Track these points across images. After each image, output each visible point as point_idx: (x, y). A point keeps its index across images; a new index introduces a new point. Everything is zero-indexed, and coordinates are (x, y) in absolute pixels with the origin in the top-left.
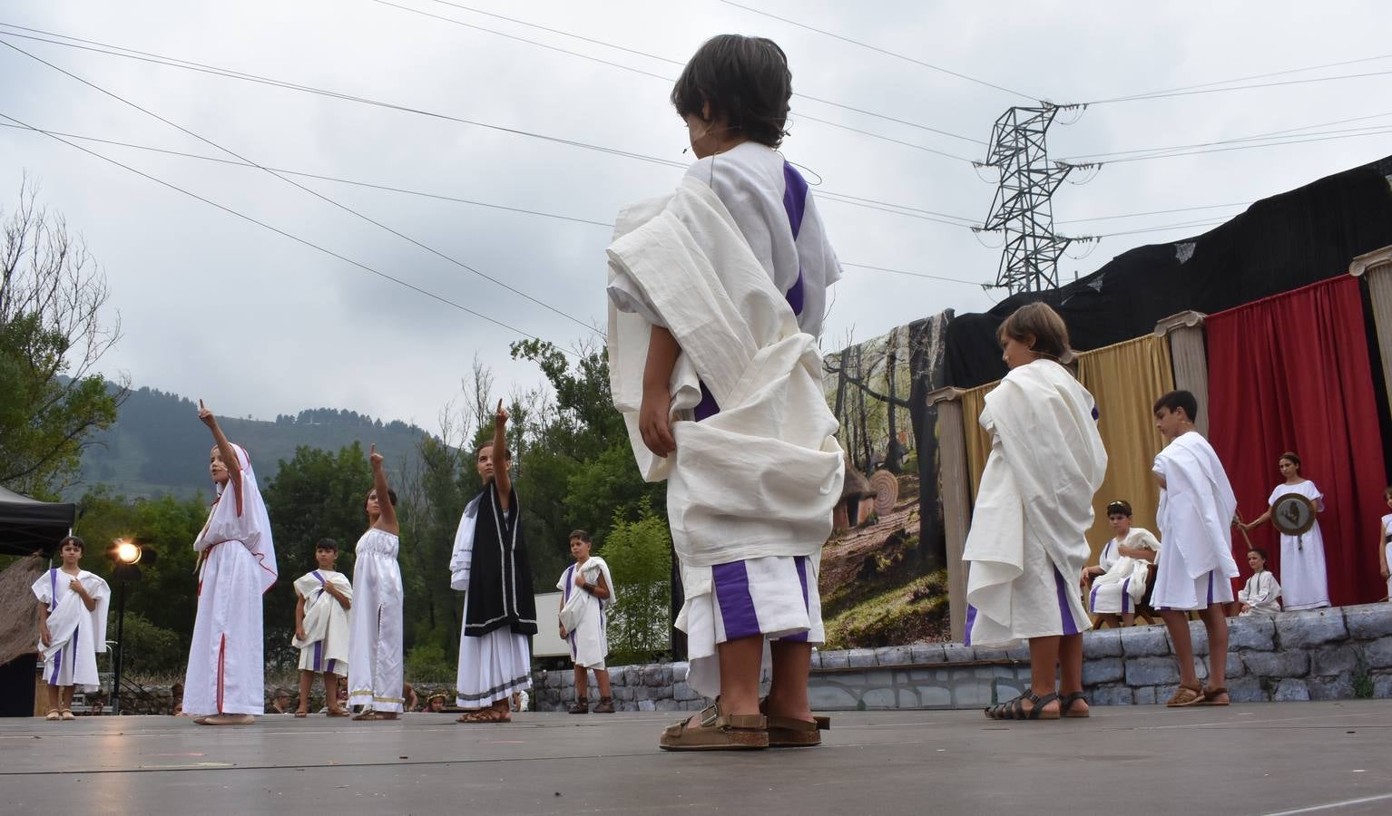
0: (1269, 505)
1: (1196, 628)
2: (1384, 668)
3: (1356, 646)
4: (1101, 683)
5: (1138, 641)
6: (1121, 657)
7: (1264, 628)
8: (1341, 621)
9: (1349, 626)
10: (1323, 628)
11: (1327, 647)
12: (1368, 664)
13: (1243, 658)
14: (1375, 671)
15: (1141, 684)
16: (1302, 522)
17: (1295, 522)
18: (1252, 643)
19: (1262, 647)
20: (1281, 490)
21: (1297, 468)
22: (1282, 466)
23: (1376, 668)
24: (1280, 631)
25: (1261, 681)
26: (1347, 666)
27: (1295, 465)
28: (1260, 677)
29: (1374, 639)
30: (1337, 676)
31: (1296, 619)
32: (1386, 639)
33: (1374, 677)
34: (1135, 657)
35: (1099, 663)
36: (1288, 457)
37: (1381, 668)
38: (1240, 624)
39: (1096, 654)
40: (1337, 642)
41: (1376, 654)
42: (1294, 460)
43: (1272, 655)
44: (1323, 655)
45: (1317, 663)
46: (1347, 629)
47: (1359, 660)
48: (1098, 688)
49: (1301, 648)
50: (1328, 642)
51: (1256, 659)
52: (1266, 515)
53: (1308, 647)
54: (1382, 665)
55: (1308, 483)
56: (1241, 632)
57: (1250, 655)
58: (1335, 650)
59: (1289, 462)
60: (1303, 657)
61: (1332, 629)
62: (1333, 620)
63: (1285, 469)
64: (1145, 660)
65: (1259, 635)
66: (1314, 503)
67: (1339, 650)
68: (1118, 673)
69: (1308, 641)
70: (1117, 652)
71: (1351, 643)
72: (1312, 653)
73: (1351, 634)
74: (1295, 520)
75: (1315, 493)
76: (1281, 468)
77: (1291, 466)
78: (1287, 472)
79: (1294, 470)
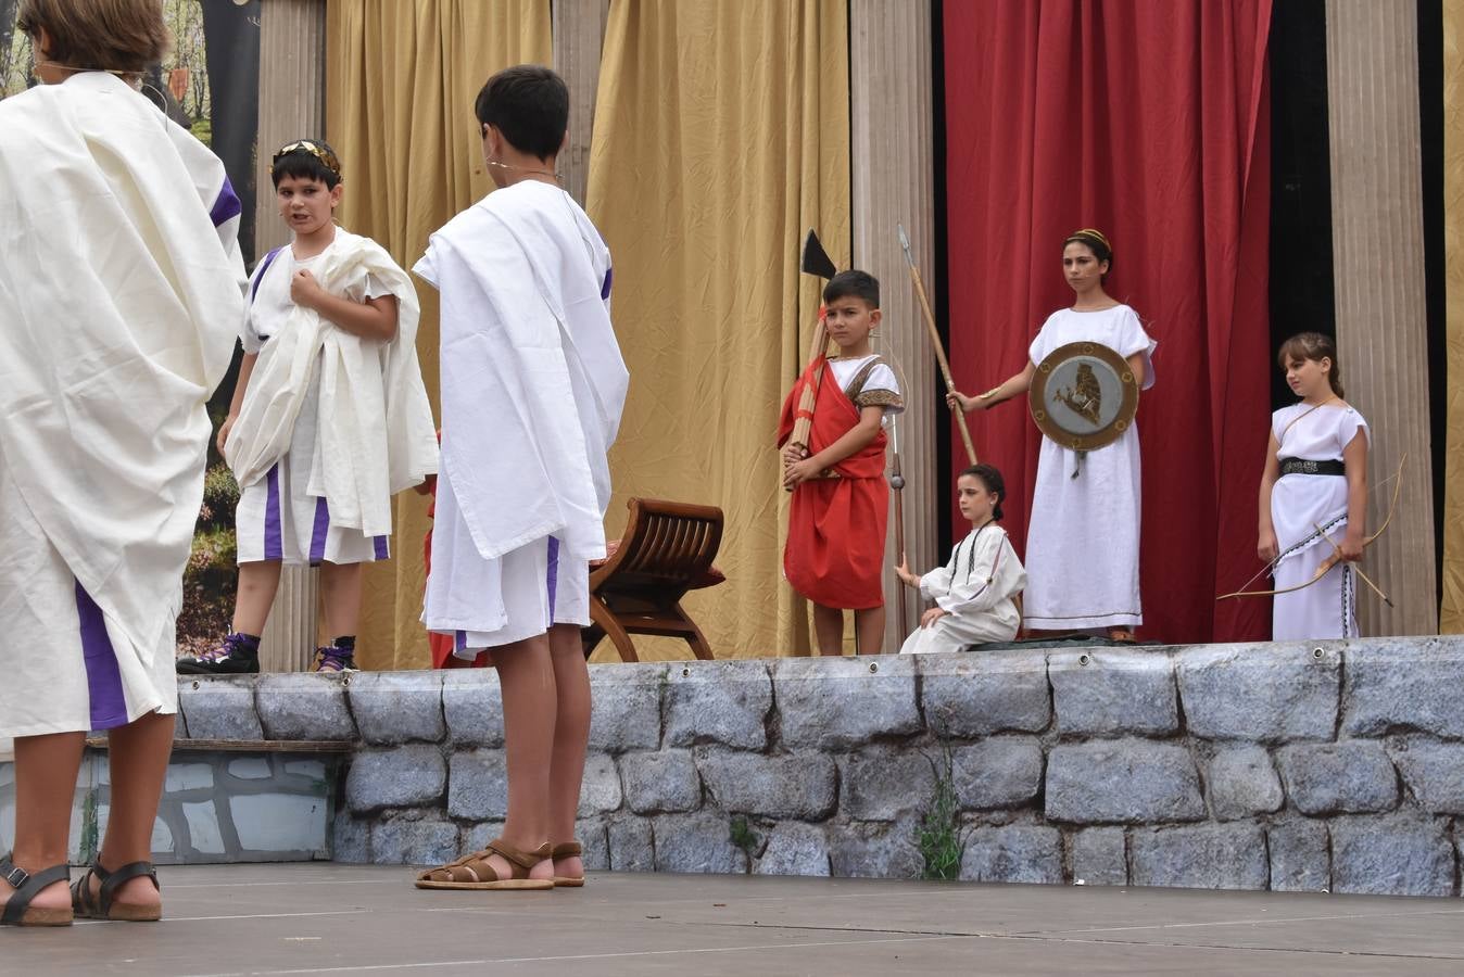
1: (608, 683)
2: (989, 810)
3: (936, 752)
4: (392, 807)
5: (478, 706)
6: (440, 742)
7: (750, 693)
8: (910, 689)
9: (925, 701)
10: (871, 703)
11: (876, 751)
12: (956, 797)
13: (700, 764)
14: (968, 816)
15: (479, 814)
16: (1108, 413)
17: (1091, 415)
18: (722, 728)
19: (741, 741)
22: (1069, 262)
23: (973, 810)
24: (782, 704)
25: (733, 824)
26: (914, 800)
27: (1100, 261)
28: (733, 813)
29: (975, 739)
30: (891, 823)
31: (821, 676)
32: (1000, 740)
33: (965, 831)
34: (470, 746)
35: (393, 754)
36: (1088, 241)
37: (981, 810)
38: (703, 681)
39: (385, 732)
40: (898, 740)
41: (976, 774)
42: (1100, 251)
43: (754, 760)
44: (866, 770)
45: (852, 789)
46: (921, 710)
47: (940, 786)
48: (385, 821)
49: (823, 750)
50: (879, 738)
51: (726, 770)
52: (1017, 381)
53: (836, 747)
54: (985, 804)
55: (1123, 312)
56: (704, 700)
57: (714, 759)
58: (892, 759)
59: (1086, 253)
60: (824, 772)
61: (890, 706)
62: (895, 684)
63: (1074, 268)
64: (491, 753)
65: (739, 710)
66: (1136, 369)
67: (900, 759)
68: (431, 784)
69: (837, 733)
70: (432, 730)
71: (926, 745)
72: (843, 761)
73: (930, 721)
74: (1090, 409)
75: (1132, 338)
76: (1065, 267)
77: (1089, 265)
78: (1078, 276)
79: (1096, 276)
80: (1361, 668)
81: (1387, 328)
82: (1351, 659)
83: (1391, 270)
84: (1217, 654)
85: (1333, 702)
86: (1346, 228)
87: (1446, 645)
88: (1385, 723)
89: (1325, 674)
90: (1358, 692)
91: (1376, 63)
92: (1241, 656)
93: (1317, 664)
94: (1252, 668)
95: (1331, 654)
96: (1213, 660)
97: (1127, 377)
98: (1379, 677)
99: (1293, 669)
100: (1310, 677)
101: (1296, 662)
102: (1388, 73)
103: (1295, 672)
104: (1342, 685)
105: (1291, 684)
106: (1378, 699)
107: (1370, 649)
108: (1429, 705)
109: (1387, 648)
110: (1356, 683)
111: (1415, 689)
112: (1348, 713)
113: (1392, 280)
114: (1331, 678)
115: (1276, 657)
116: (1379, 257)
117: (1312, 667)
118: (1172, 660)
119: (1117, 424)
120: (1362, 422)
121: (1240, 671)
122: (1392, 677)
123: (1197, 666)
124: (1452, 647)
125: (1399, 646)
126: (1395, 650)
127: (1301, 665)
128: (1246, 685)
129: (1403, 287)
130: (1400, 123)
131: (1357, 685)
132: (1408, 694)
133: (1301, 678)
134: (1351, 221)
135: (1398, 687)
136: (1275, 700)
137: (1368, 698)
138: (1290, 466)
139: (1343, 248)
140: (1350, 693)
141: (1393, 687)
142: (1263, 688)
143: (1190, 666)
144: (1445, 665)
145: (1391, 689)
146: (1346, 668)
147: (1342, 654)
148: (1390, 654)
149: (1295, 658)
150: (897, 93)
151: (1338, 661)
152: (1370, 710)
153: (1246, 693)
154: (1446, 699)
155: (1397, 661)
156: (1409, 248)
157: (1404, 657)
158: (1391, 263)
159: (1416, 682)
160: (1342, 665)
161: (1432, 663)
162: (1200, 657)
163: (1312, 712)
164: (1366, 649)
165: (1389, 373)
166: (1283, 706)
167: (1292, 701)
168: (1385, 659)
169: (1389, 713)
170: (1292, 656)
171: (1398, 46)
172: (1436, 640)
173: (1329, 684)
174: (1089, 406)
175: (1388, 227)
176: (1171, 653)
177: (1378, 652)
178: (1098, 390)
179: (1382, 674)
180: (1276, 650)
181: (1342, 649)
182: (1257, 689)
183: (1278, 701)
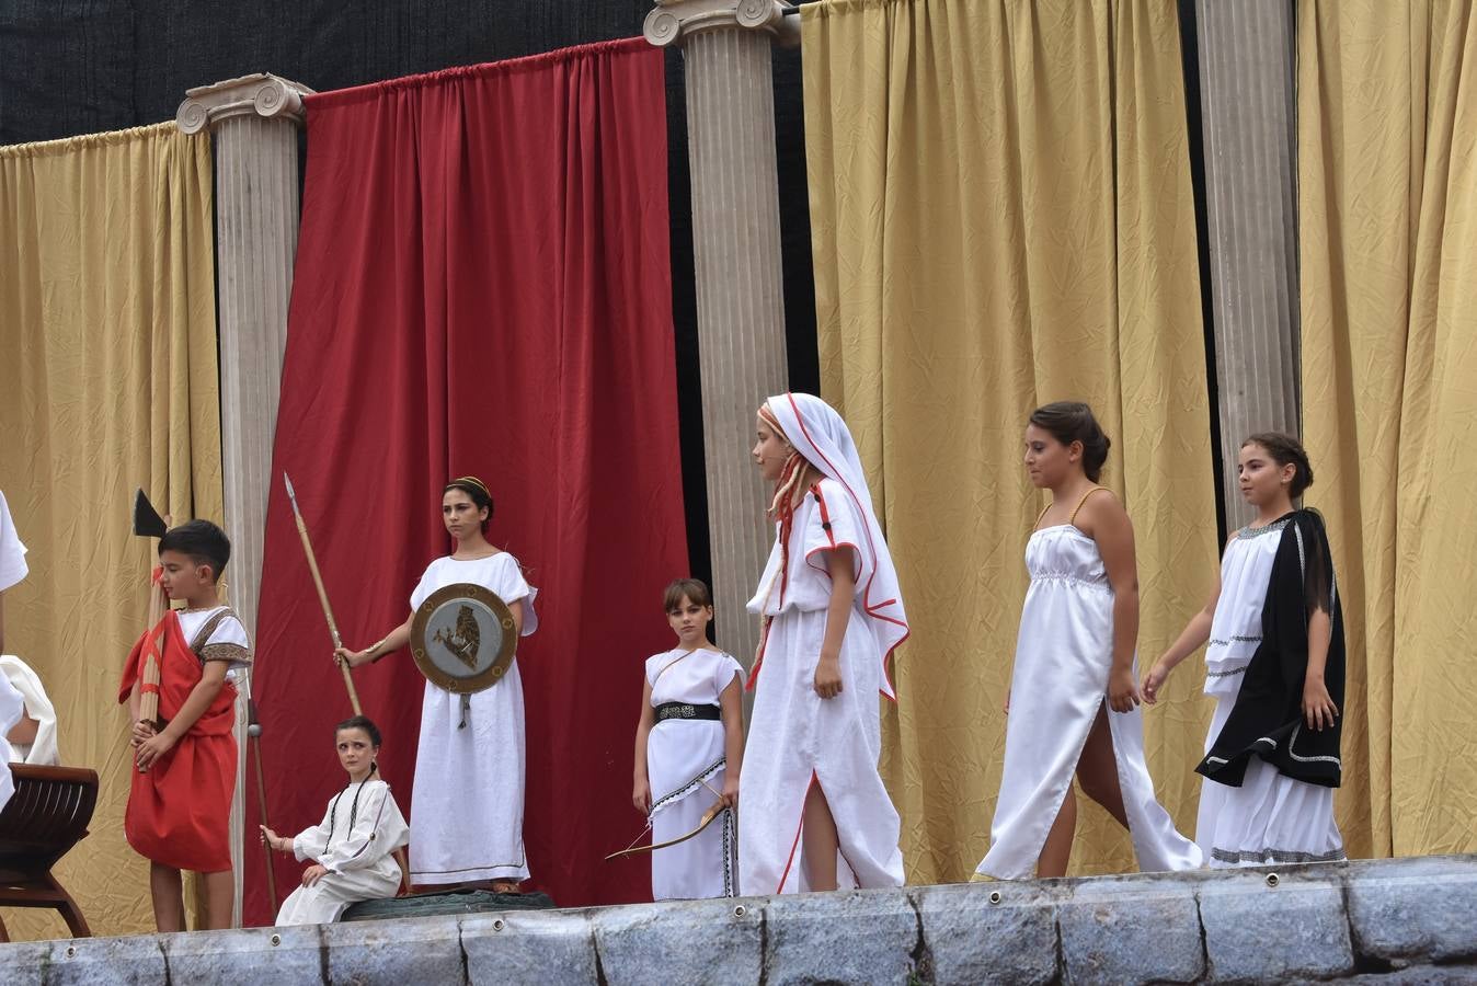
0: (409, 609)
7: (141, 971)
8: (316, 962)
9: (332, 974)
10: (273, 977)
16: (485, 658)
17: (469, 658)
20: (441, 573)
21: (484, 517)
22: (448, 509)
27: (480, 508)
31: (218, 950)
36: (466, 488)
38: (89, 960)
42: (479, 498)
46: (328, 983)
52: (402, 631)
55: (504, 558)
56: (91, 981)
59: (465, 499)
63: (453, 515)
74: (468, 652)
75: (512, 586)
76: (445, 514)
77: (469, 512)
78: (457, 523)
79: (476, 522)
80: (783, 926)
82: (772, 916)
84: (635, 915)
85: (756, 962)
86: (720, 476)
87: (867, 899)
88: (810, 981)
89: (747, 932)
90: (781, 950)
91: (745, 314)
92: (661, 916)
93: (739, 923)
94: (673, 928)
95: (752, 911)
96: (632, 922)
97: (508, 623)
98: (802, 935)
99: (714, 928)
100: (732, 937)
101: (718, 921)
102: (757, 321)
103: (717, 931)
104: (764, 944)
105: (714, 944)
106: (802, 957)
107: (791, 905)
108: (854, 961)
109: (809, 904)
110: (778, 940)
111: (838, 945)
112: (771, 972)
114: (753, 936)
115: (697, 916)
116: (752, 503)
117: (734, 926)
118: (589, 923)
119: (493, 670)
120: (739, 667)
121: (660, 933)
122: (815, 933)
123: (615, 928)
124: (873, 901)
125: (820, 901)
126: (817, 905)
127: (722, 924)
128: (668, 947)
130: (769, 371)
131: (780, 943)
132: (832, 951)
133: (723, 937)
134: (724, 469)
135: (821, 944)
136: (697, 961)
137: (792, 956)
138: (667, 711)
140: (773, 951)
141: (816, 943)
142: (684, 950)
143: (609, 929)
144: (868, 920)
145: (815, 946)
146: (768, 926)
147: (764, 912)
148: (812, 910)
149: (716, 916)
150: (266, 339)
151: (760, 919)
152: (794, 969)
153: (667, 955)
154: (871, 954)
155: (819, 917)
157: (826, 912)
159: (839, 938)
160: (764, 923)
161: (855, 918)
162: (619, 919)
163: (735, 971)
164: (787, 905)
166: (706, 967)
167: (714, 962)
168: (807, 915)
169: (813, 971)
170: (713, 914)
171: (765, 297)
172: (857, 895)
173: (750, 942)
174: (467, 649)
176: (588, 914)
177: (800, 908)
178: (477, 634)
179: (804, 931)
180: (696, 909)
181: (763, 905)
182: (680, 950)
183: (700, 962)
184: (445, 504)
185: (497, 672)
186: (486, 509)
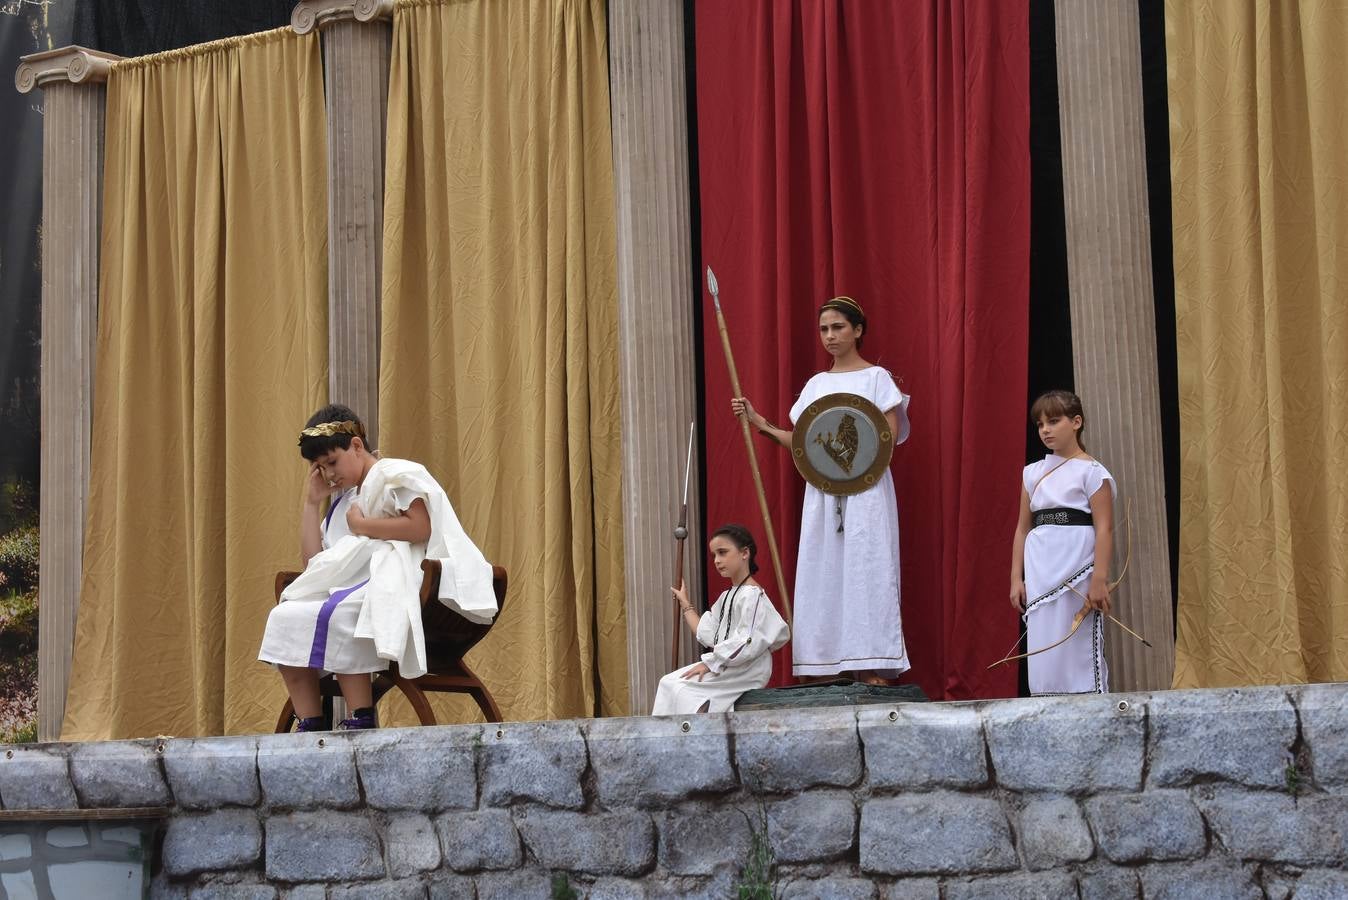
1: (423, 746)
2: (805, 863)
3: (752, 808)
4: (210, 871)
5: (293, 770)
6: (256, 807)
7: (564, 753)
8: (722, 747)
9: (738, 759)
10: (684, 761)
11: (693, 807)
12: (771, 852)
13: (519, 823)
14: (784, 869)
15: (298, 876)
16: (860, 465)
17: (845, 463)
18: (538, 788)
19: (559, 800)
20: (819, 386)
21: (858, 335)
22: (825, 329)
23: (788, 863)
24: (597, 763)
25: (554, 881)
26: (731, 854)
27: (854, 326)
28: (554, 870)
29: (788, 794)
30: (708, 877)
31: (634, 735)
32: (814, 795)
33: (782, 884)
34: (284, 809)
35: (208, 819)
36: (841, 309)
37: (797, 863)
38: (518, 742)
39: (200, 797)
40: (712, 796)
41: (790, 828)
42: (853, 317)
43: (578, 818)
44: (683, 826)
45: (670, 844)
46: (735, 767)
47: (756, 841)
48: (202, 884)
49: (640, 807)
50: (694, 795)
51: (546, 829)
53: (653, 804)
54: (801, 858)
55: (877, 373)
56: (519, 761)
57: (533, 818)
58: (707, 815)
59: (841, 320)
60: (642, 829)
61: (705, 764)
62: (708, 742)
63: (830, 334)
64: (307, 817)
65: (555, 771)
66: (891, 421)
67: (717, 815)
68: (248, 847)
69: (653, 791)
70: (248, 795)
71: (741, 801)
72: (660, 818)
73: (744, 778)
74: (845, 458)
77: (844, 330)
78: (833, 342)
79: (851, 340)
80: (1165, 720)
81: (1123, 388)
82: (1154, 711)
83: (1125, 333)
84: (1023, 708)
85: (1139, 754)
86: (1083, 295)
87: (1247, 696)
88: (1190, 772)
89: (1129, 726)
90: (1163, 743)
91: (1107, 140)
92: (1047, 710)
93: (1123, 717)
94: (1058, 721)
95: (1135, 706)
96: (1019, 715)
97: (885, 436)
98: (1183, 729)
99: (1098, 722)
100: (1116, 730)
101: (1102, 715)
102: (1118, 148)
103: (1101, 724)
104: (1147, 737)
105: (1098, 736)
106: (1183, 750)
107: (1173, 701)
108: (1234, 754)
109: (1190, 700)
110: (1160, 734)
111: (1218, 739)
112: (1153, 763)
113: (1126, 341)
114: (1136, 730)
115: (1082, 710)
116: (1114, 320)
117: (1117, 720)
118: (979, 715)
119: (866, 478)
120: (1107, 475)
121: (1047, 725)
122: (1195, 728)
123: (1004, 720)
124: (1252, 698)
125: (1201, 698)
126: (1198, 701)
127: (1106, 718)
128: (1054, 738)
129: (1136, 347)
130: (1130, 196)
131: (1162, 737)
132: (1212, 744)
133: (1107, 730)
134: (1087, 286)
135: (1201, 738)
136: (1082, 752)
137: (1173, 749)
138: (1042, 517)
139: (1080, 311)
140: (1156, 744)
141: (1197, 737)
142: (1069, 741)
143: (998, 721)
144: (1246, 716)
145: (1195, 739)
146: (1150, 721)
147: (1146, 707)
148: (1193, 705)
149: (1101, 711)
150: (656, 171)
151: (1142, 714)
152: (1175, 761)
153: (1053, 746)
154: (1250, 748)
155: (1200, 712)
156: (1142, 312)
157: (1206, 708)
158: (1125, 326)
159: (1220, 732)
160: (1146, 717)
161: (1235, 714)
162: (1007, 712)
163: (1119, 763)
164: (1169, 701)
165: (1126, 428)
166: (1090, 758)
167: (1098, 754)
168: (1188, 711)
169: (1194, 763)
170: (1097, 709)
171: (1127, 124)
172: (1237, 692)
173: (1134, 736)
174: (845, 454)
175: (1122, 292)
176: (978, 707)
177: (1181, 704)
178: (856, 442)
179: (1185, 726)
180: (1081, 704)
181: (1146, 701)
182: (1065, 741)
183: (1085, 753)
184: (822, 324)
185: (870, 479)
186: (860, 327)
